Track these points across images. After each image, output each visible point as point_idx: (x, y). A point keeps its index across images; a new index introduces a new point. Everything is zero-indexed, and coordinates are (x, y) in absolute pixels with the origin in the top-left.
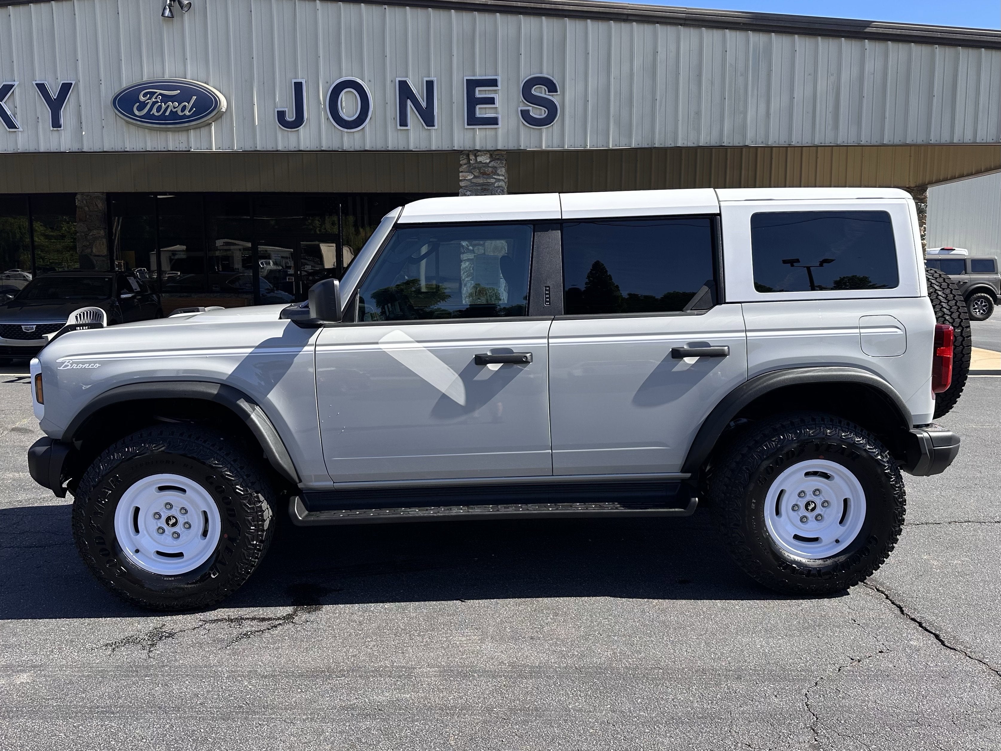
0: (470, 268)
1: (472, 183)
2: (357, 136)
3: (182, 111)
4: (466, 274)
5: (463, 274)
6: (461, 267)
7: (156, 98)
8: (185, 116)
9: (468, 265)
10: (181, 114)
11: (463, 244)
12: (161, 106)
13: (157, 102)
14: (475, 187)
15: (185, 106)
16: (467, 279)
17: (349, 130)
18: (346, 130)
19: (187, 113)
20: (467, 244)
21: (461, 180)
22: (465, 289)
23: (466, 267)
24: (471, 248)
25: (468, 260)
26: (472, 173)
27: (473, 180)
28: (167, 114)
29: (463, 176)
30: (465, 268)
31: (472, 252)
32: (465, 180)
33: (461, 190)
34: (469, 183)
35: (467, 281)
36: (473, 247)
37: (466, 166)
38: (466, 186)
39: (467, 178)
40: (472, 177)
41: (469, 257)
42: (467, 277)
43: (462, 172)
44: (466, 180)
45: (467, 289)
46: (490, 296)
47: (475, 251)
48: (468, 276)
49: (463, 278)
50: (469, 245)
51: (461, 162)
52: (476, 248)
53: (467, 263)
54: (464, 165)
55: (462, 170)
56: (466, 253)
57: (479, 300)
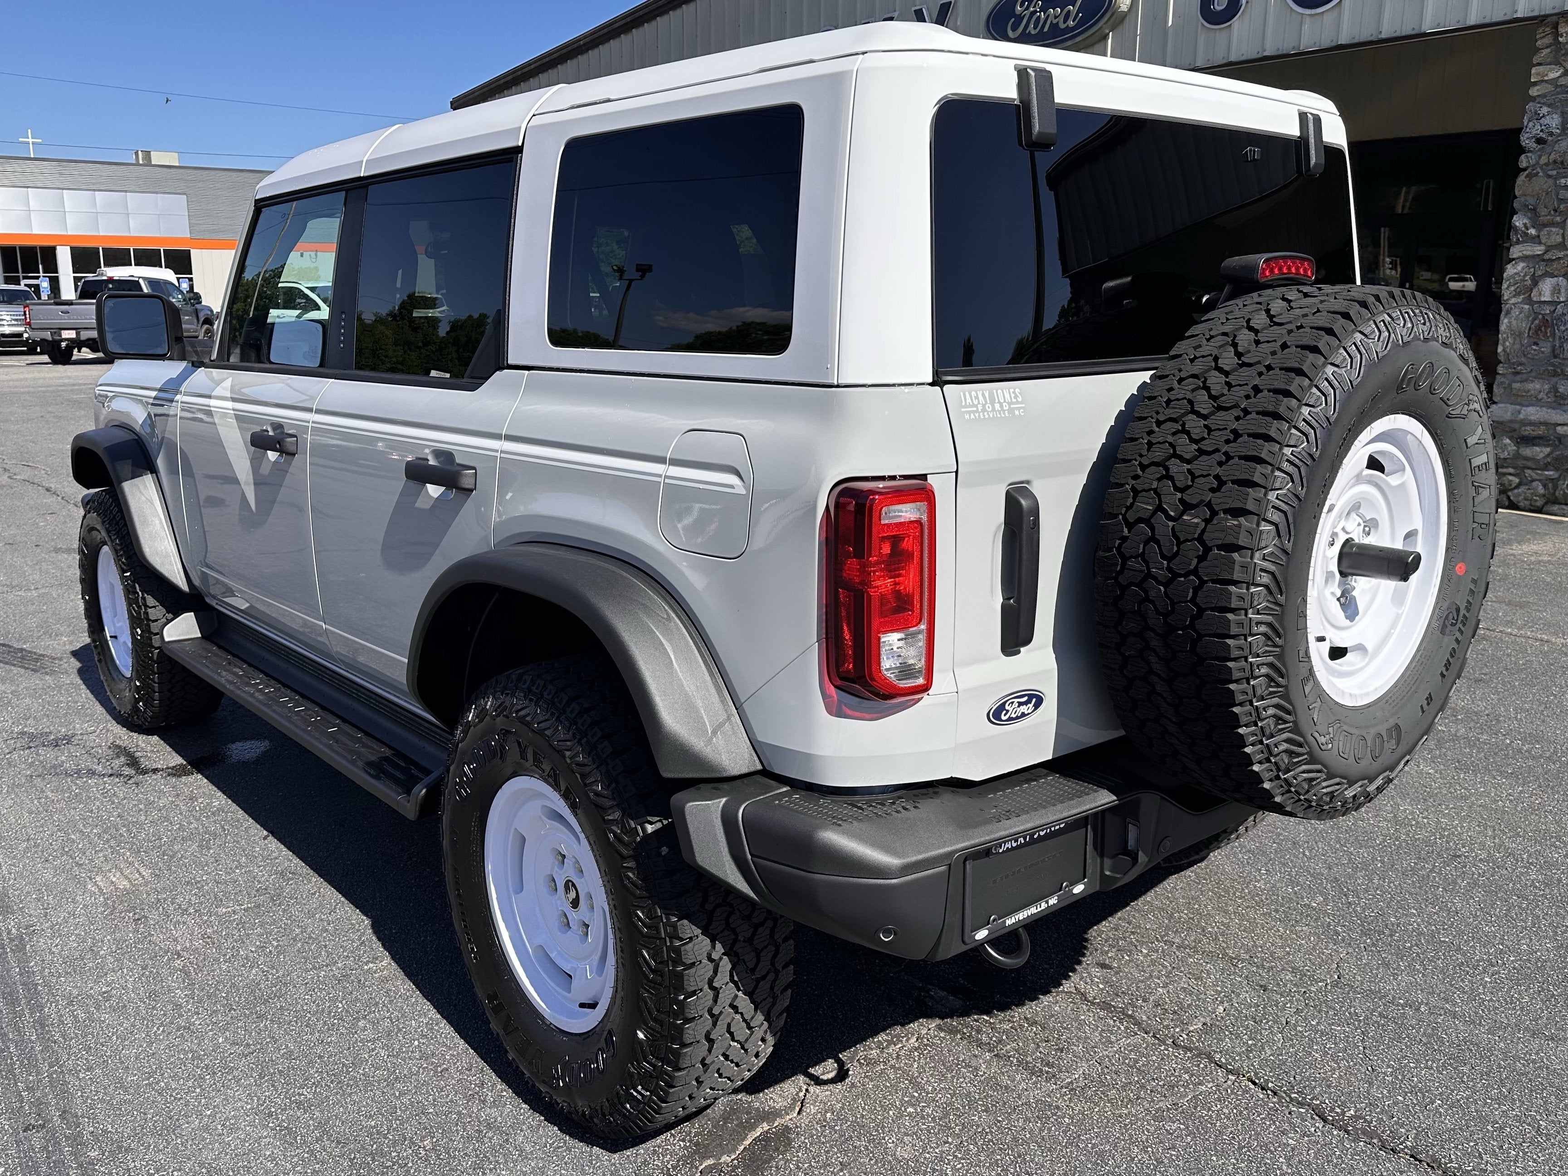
0: (1525, 275)
1: (1557, 86)
2: (1328, 19)
3: (1065, 21)
4: (1512, 288)
5: (1507, 288)
6: (1505, 275)
7: (1035, 7)
8: (1068, 29)
9: (1523, 268)
10: (1062, 26)
11: (1517, 224)
12: (1039, 17)
13: (1036, 12)
14: (1560, 96)
15: (1069, 11)
16: (1513, 301)
17: (1313, 11)
18: (1308, 11)
19: (1071, 23)
20: (1525, 225)
21: (1535, 84)
22: (1506, 321)
23: (1516, 274)
24: (1532, 231)
25: (1524, 258)
26: (1561, 65)
27: (1560, 79)
28: (1046, 29)
29: (1538, 74)
30: (1513, 277)
31: (1537, 240)
32: (1542, 81)
33: (1531, 104)
34: (1550, 88)
35: (1514, 304)
36: (1539, 230)
37: (1549, 50)
38: (1543, 96)
39: (1546, 78)
40: (1558, 74)
41: (1525, 253)
42: (1514, 296)
43: (1539, 64)
44: (1546, 81)
45: (1510, 322)
46: (1560, 338)
47: (1541, 237)
48: (1517, 294)
49: (1506, 298)
50: (1528, 225)
51: (1539, 43)
52: (1545, 232)
53: (1521, 265)
54: (1547, 48)
55: (1539, 60)
56: (1523, 242)
57: (1534, 347)
